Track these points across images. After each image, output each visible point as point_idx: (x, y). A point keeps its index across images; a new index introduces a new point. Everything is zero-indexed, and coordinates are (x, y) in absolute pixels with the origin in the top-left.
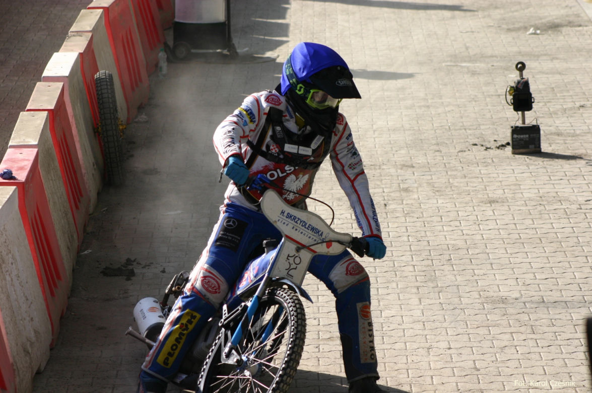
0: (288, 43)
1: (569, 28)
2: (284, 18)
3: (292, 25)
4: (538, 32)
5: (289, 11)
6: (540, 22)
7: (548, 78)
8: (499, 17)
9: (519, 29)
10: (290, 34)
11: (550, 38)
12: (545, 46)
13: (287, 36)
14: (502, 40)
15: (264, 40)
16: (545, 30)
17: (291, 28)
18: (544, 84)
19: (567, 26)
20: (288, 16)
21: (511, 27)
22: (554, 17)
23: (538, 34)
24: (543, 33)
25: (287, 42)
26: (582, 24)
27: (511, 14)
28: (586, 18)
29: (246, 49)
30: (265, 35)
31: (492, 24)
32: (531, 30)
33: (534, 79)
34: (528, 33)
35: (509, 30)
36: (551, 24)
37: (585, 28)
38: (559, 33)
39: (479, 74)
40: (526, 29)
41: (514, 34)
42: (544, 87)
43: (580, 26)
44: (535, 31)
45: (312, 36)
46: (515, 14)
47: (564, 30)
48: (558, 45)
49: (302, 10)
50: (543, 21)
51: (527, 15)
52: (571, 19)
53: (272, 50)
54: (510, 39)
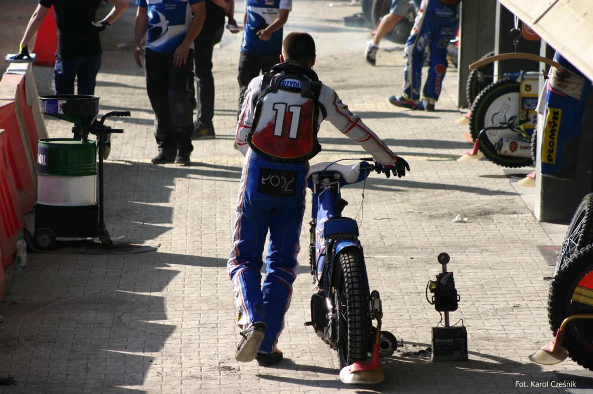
0: (171, 231)
1: (501, 215)
2: (167, 201)
3: (176, 208)
4: (466, 219)
5: (173, 192)
6: (468, 208)
7: (476, 273)
8: (419, 201)
9: (443, 216)
10: (174, 220)
11: (479, 226)
12: (473, 236)
13: (170, 222)
14: (423, 229)
15: (143, 226)
16: (474, 217)
17: (175, 213)
18: (471, 280)
19: (499, 212)
20: (171, 199)
21: (434, 213)
22: (484, 203)
23: (465, 222)
24: (472, 220)
25: (171, 228)
26: (517, 211)
27: (434, 198)
28: (521, 204)
29: (122, 237)
30: (144, 221)
31: (412, 210)
32: (457, 218)
33: (460, 274)
34: (453, 221)
35: (431, 216)
36: (480, 211)
37: (520, 215)
38: (490, 220)
39: (395, 267)
40: (451, 215)
41: (437, 222)
42: (471, 283)
43: (515, 213)
44: (462, 218)
45: (200, 222)
46: (439, 198)
47: (496, 217)
48: (488, 235)
49: (188, 192)
50: (471, 206)
51: (453, 199)
52: (504, 205)
53: (152, 238)
54: (432, 228)
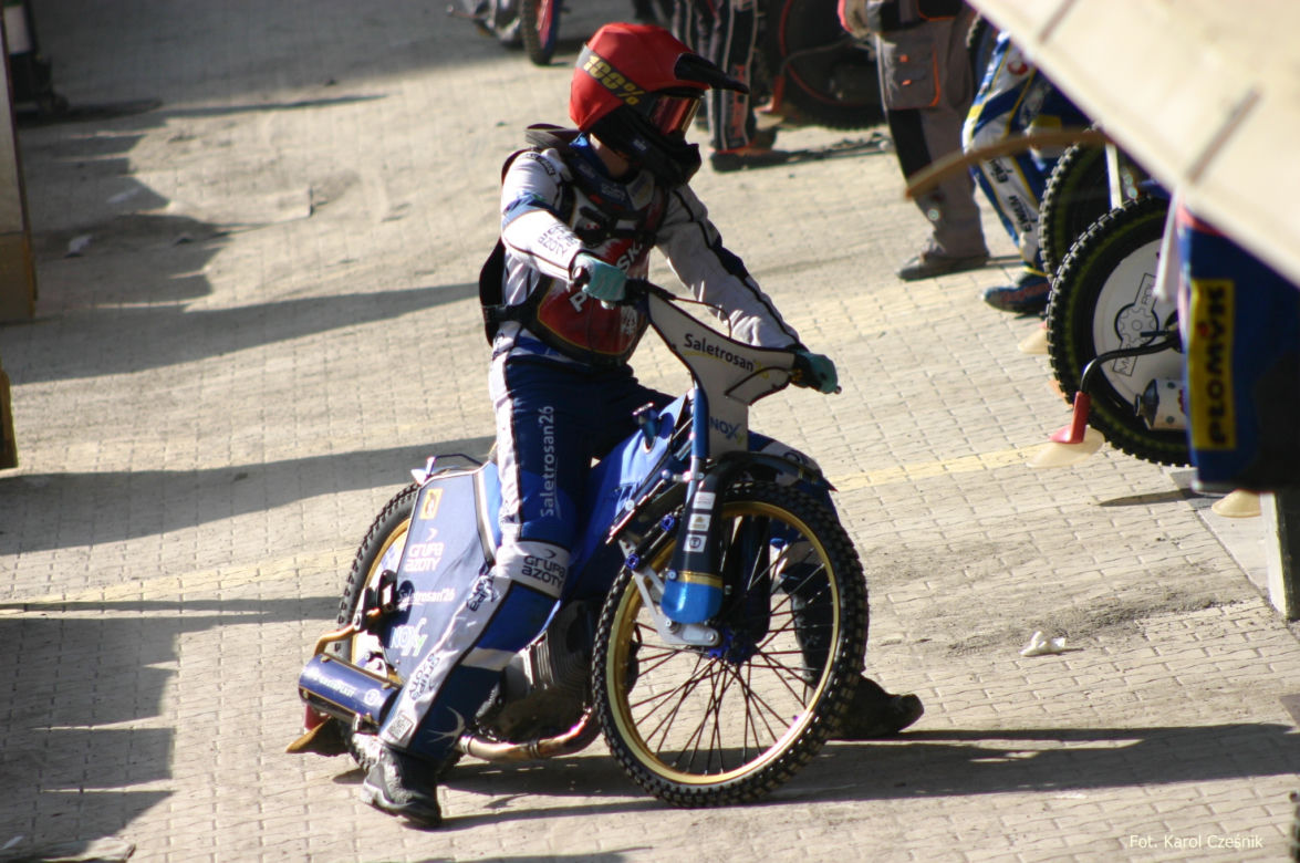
0: (169, 800)
1: (1171, 616)
2: (154, 710)
3: (182, 729)
4: (1061, 643)
5: (173, 680)
6: (1068, 606)
7: (1097, 804)
8: (920, 606)
9: (993, 641)
10: (178, 767)
11: (1104, 659)
12: (1086, 693)
13: (165, 774)
14: (933, 689)
15: (80, 800)
16: (1085, 633)
17: (179, 743)
18: (1083, 828)
19: (1162, 608)
20: (167, 701)
21: (964, 636)
22: (1116, 584)
23: (1059, 653)
24: (1080, 644)
25: (167, 794)
26: (1218, 597)
27: (963, 591)
28: (1230, 574)
29: (17, 839)
30: (83, 781)
31: (898, 637)
32: (1034, 644)
33: (1049, 815)
34: (1023, 653)
35: (956, 648)
36: (1103, 611)
37: (1227, 609)
38: (1138, 637)
39: (851, 820)
40: (1017, 637)
41: (975, 662)
42: (1085, 839)
43: (1210, 604)
44: (1049, 642)
45: (254, 761)
46: (978, 587)
47: (1152, 624)
48: (1133, 680)
49: (217, 673)
50: (1077, 600)
51: (1022, 586)
52: (1177, 584)
53: (111, 832)
54: (961, 682)
